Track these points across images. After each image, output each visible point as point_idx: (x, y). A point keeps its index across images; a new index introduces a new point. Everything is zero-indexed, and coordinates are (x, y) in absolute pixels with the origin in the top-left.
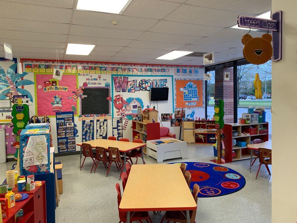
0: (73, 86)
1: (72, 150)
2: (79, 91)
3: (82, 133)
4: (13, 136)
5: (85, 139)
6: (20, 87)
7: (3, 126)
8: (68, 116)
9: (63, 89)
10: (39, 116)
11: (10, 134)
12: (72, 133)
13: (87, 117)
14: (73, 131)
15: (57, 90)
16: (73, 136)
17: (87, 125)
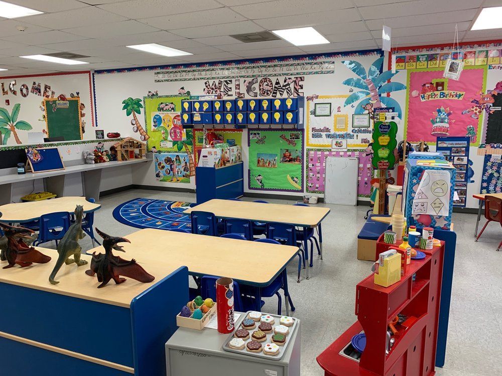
0: (474, 89)
1: (458, 204)
2: (486, 99)
3: (483, 177)
4: (368, 168)
5: (487, 188)
6: (384, 95)
7: (357, 153)
8: (458, 144)
9: (455, 96)
10: (411, 142)
11: (365, 165)
12: (462, 175)
13: (495, 148)
14: (465, 172)
15: (443, 97)
16: (464, 180)
17: (493, 163)
